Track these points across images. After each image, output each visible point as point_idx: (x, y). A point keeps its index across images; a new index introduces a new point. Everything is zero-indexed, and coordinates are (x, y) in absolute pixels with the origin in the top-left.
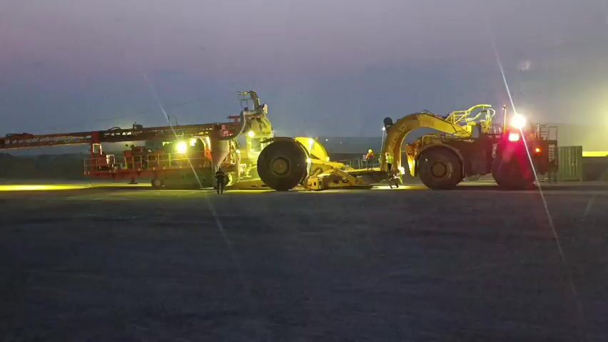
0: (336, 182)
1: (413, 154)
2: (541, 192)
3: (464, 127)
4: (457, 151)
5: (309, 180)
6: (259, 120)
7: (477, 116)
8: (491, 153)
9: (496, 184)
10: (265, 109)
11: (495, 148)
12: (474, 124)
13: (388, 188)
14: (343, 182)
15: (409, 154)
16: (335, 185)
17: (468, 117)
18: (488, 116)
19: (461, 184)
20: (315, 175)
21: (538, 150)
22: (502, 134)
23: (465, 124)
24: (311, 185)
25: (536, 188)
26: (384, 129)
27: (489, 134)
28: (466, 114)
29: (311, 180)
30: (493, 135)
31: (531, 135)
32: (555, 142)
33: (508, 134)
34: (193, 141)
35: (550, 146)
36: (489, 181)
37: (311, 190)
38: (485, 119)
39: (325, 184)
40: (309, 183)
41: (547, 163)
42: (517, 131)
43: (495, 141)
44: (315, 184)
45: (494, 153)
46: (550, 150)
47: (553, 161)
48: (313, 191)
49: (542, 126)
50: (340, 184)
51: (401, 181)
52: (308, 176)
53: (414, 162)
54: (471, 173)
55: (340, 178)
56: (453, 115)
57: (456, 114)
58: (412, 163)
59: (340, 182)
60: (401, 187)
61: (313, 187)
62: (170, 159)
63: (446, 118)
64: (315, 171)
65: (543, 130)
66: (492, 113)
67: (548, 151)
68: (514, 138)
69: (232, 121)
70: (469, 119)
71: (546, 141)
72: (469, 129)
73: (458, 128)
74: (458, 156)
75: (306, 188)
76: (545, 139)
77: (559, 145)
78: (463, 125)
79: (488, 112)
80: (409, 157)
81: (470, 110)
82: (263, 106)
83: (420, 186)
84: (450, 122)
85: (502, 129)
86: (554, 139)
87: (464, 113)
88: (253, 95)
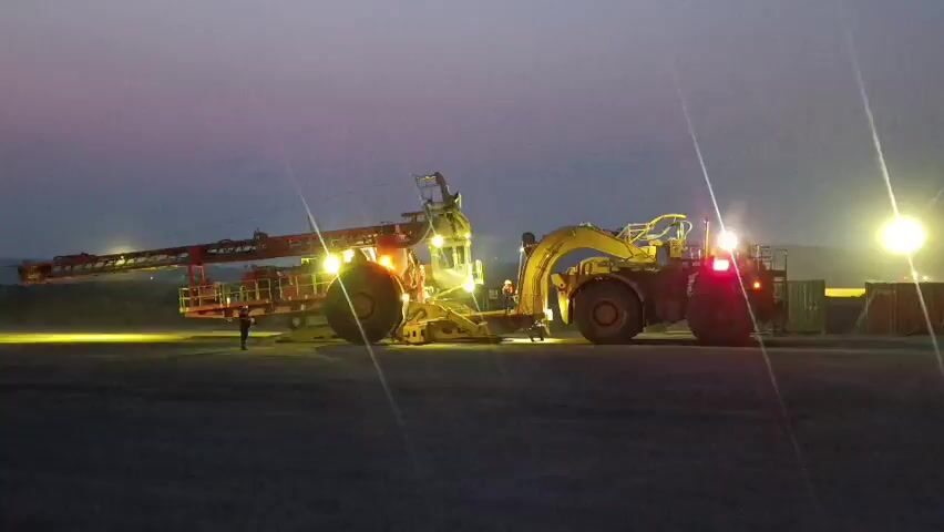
0: (446, 331)
1: (565, 290)
2: (763, 349)
3: (645, 249)
4: (634, 285)
5: (405, 327)
6: (451, 217)
7: (665, 232)
8: (686, 289)
9: (692, 336)
10: (459, 200)
11: (692, 281)
12: (660, 243)
13: (528, 341)
14: (459, 331)
15: (561, 290)
16: (444, 336)
17: (650, 233)
18: (680, 232)
19: (640, 336)
20: (415, 320)
21: (757, 285)
22: (703, 259)
23: (646, 244)
24: (408, 336)
25: (756, 344)
26: (522, 250)
27: (684, 260)
28: (648, 228)
29: (408, 329)
30: (691, 261)
31: (749, 262)
32: (782, 274)
33: (711, 259)
34: (349, 255)
35: (777, 279)
36: (681, 332)
37: (408, 343)
38: (676, 236)
39: (429, 335)
40: (405, 333)
41: (771, 306)
42: (726, 257)
43: (691, 270)
44: (414, 334)
45: (690, 289)
46: (775, 285)
47: (780, 303)
48: (411, 346)
49: (765, 248)
50: (455, 334)
51: (548, 331)
52: (404, 321)
53: (568, 301)
54: (656, 320)
55: (454, 325)
56: (628, 229)
57: (632, 228)
58: (564, 304)
59: (455, 331)
60: (546, 341)
61: (412, 339)
62: (315, 284)
63: (618, 233)
64: (415, 314)
65: (765, 254)
66: (687, 227)
67: (773, 288)
68: (721, 266)
69: (408, 220)
70: (653, 236)
71: (771, 270)
72: (653, 250)
73: (635, 250)
74: (634, 293)
75: (400, 339)
76: (768, 268)
77: (789, 278)
78: (642, 247)
79: (682, 225)
80: (559, 293)
81: (654, 222)
82: (456, 196)
83: (577, 338)
84: (623, 239)
85: (703, 251)
86: (783, 269)
87: (644, 227)
88: (440, 180)
